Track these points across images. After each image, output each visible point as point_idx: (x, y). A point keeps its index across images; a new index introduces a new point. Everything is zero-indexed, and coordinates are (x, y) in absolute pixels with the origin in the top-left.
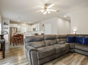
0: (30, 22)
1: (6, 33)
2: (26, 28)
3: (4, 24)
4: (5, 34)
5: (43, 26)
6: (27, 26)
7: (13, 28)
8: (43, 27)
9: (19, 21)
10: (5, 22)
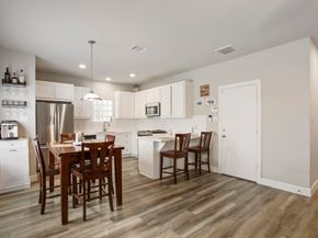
0: (132, 75)
1: (15, 131)
2: (110, 103)
3: (4, 81)
4: (12, 138)
5: (205, 91)
6: (117, 93)
7: (52, 106)
8: (202, 99)
9: (82, 66)
10: (12, 71)
